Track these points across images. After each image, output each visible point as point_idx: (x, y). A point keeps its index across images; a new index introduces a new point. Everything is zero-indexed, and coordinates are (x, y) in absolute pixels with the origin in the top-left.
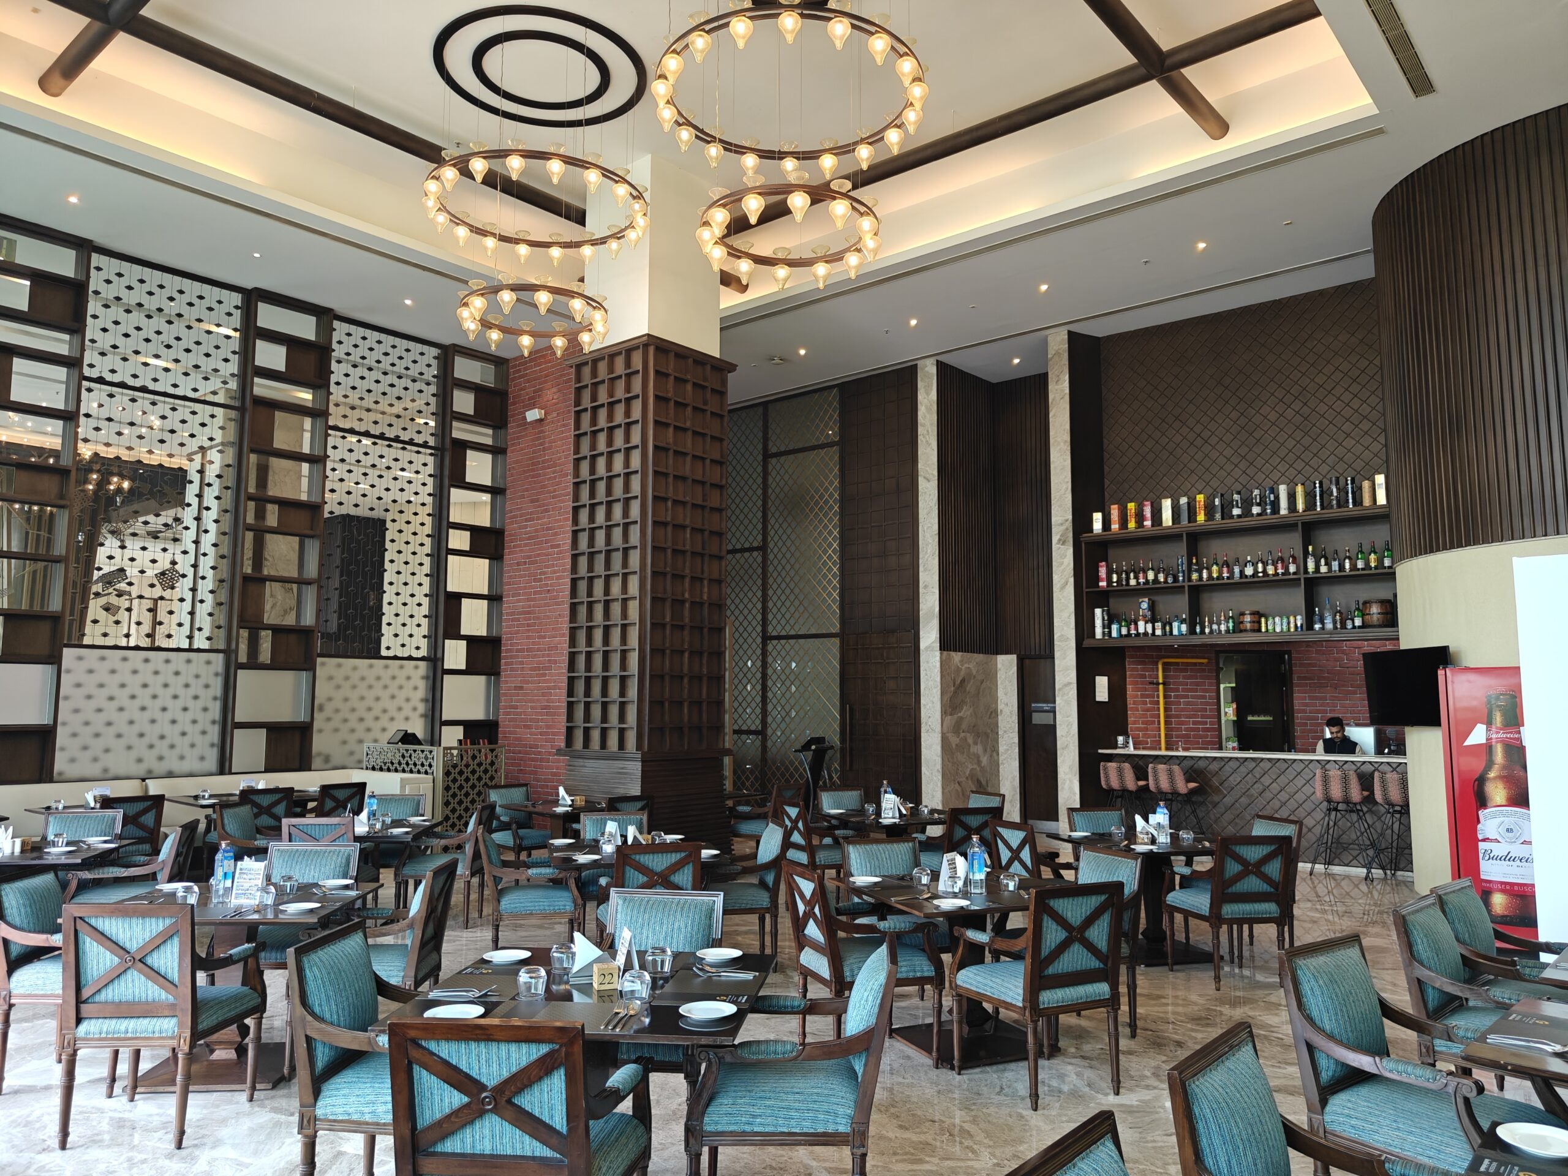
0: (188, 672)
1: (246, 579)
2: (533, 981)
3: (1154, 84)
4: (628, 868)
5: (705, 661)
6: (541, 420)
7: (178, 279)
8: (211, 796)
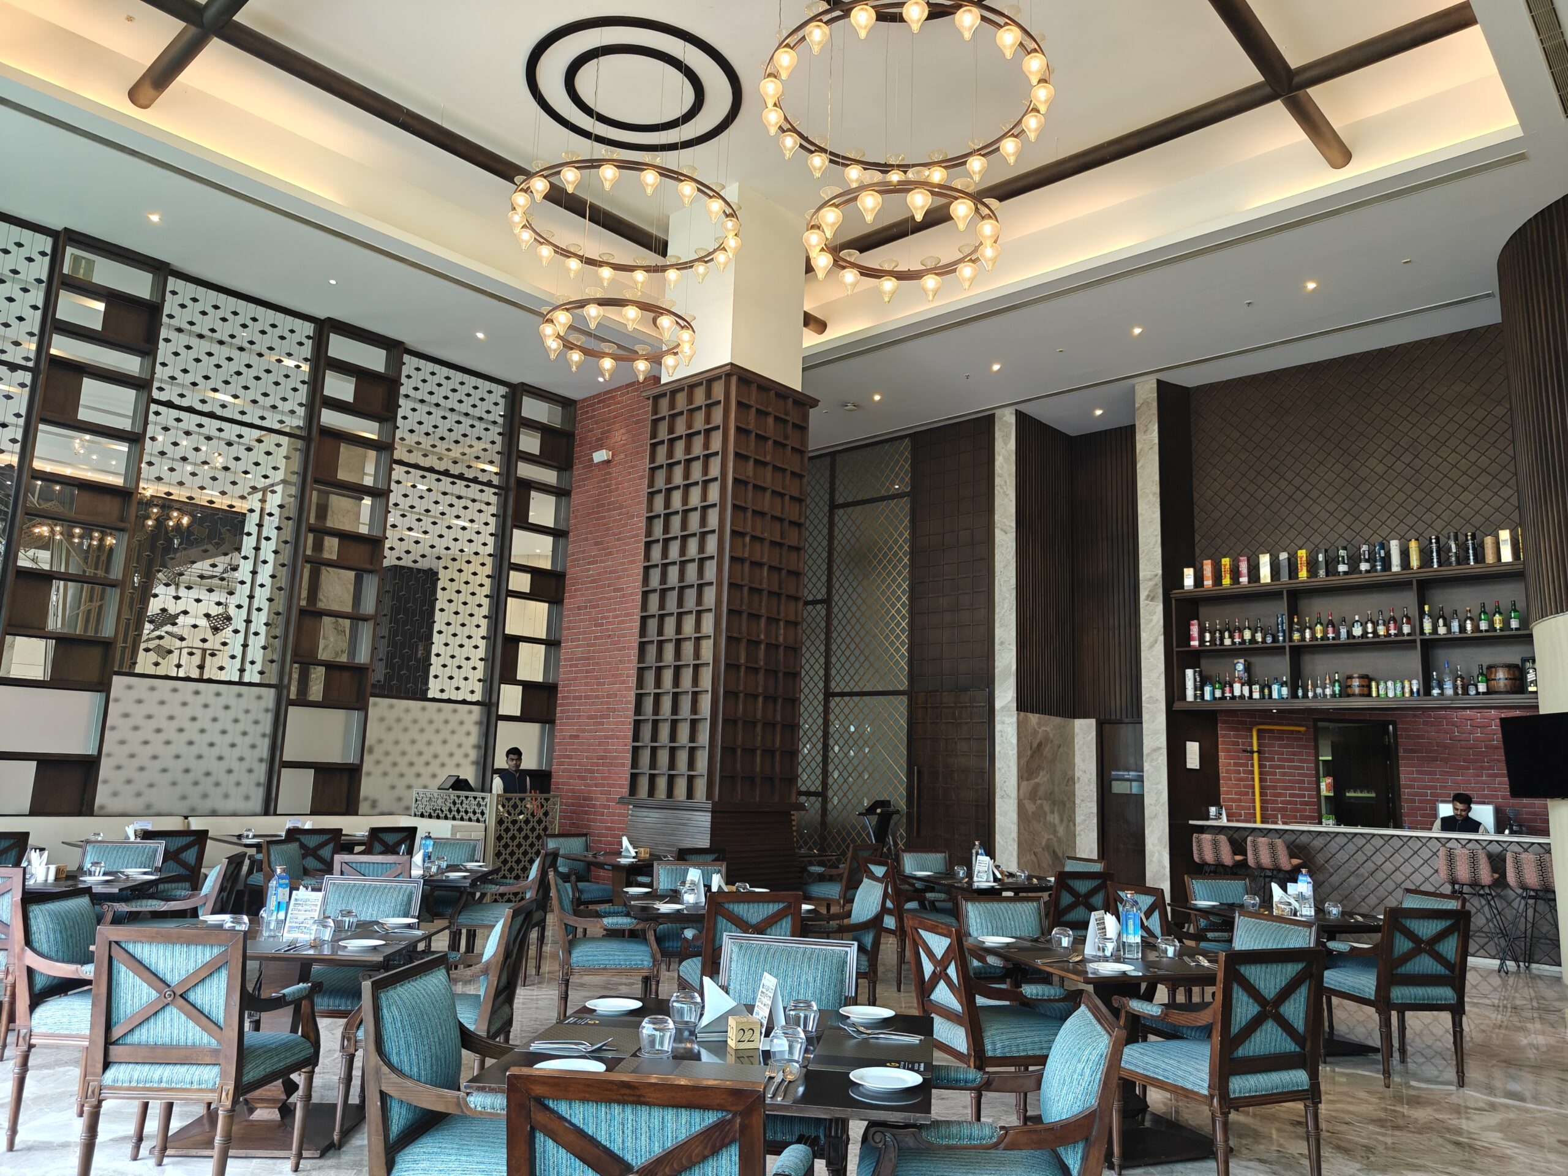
0: (238, 706)
1: (303, 612)
2: (657, 1033)
3: (1278, 105)
4: (720, 918)
5: (779, 708)
6: (608, 462)
7: (252, 306)
8: (255, 836)
